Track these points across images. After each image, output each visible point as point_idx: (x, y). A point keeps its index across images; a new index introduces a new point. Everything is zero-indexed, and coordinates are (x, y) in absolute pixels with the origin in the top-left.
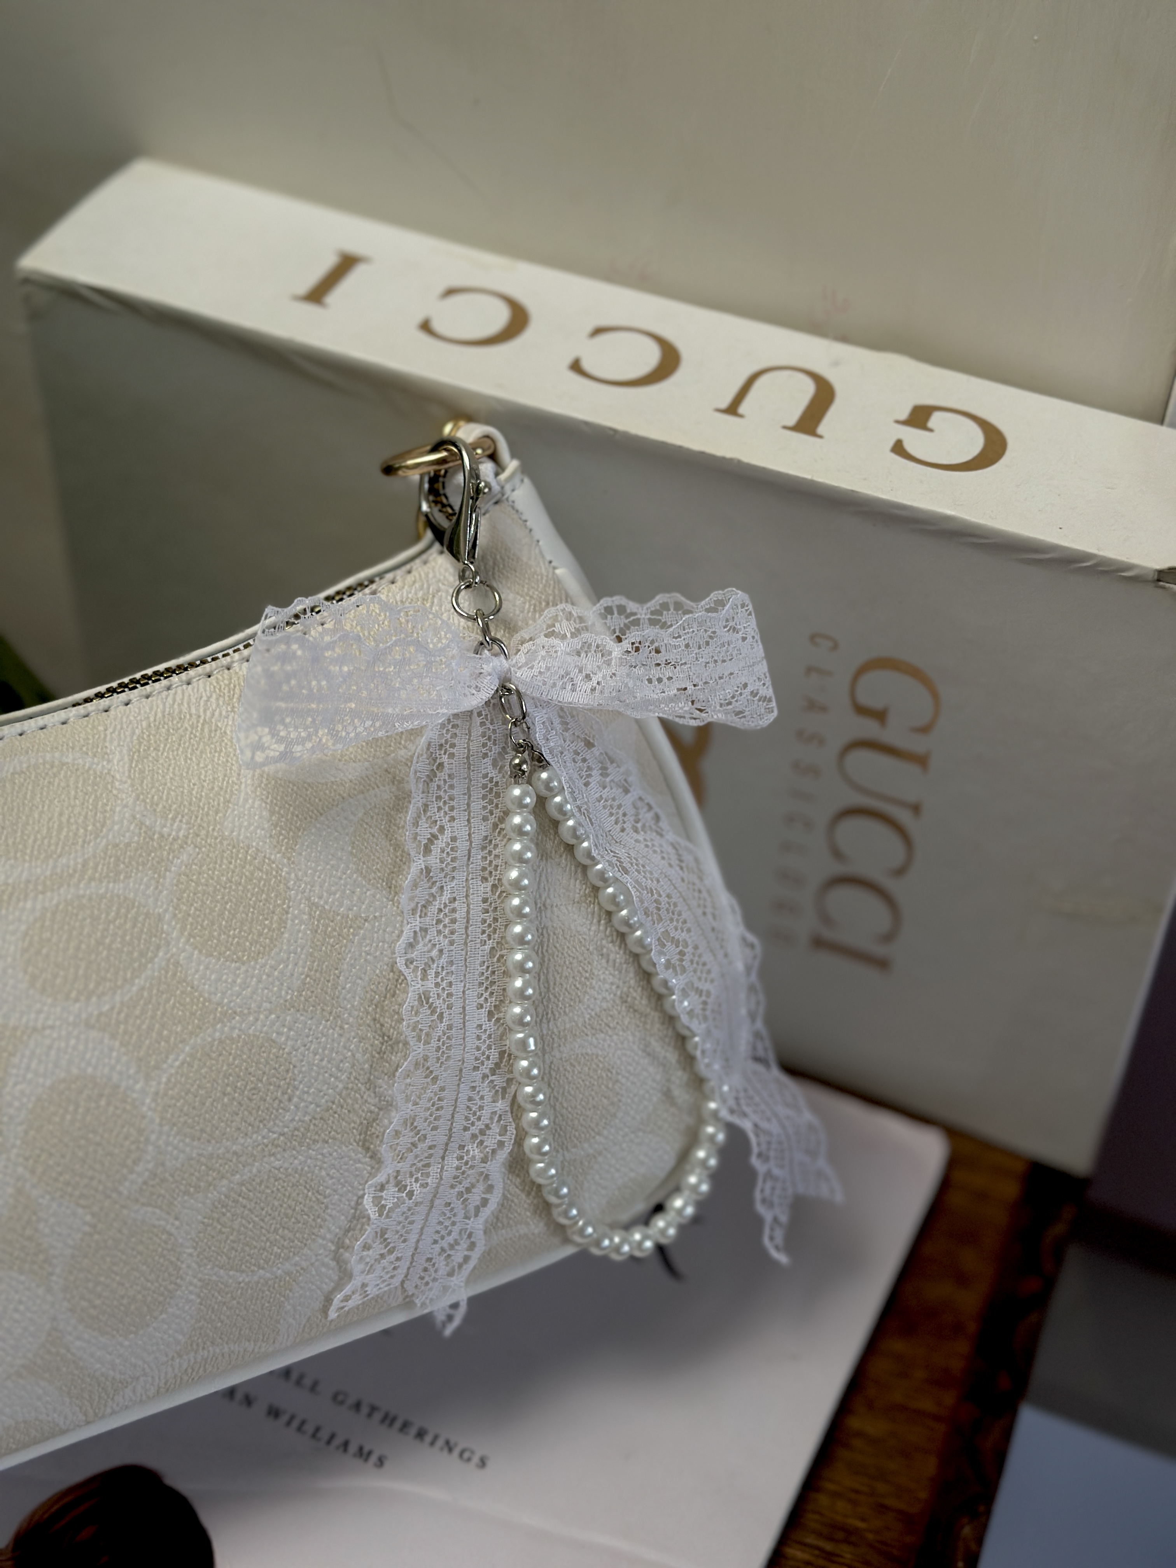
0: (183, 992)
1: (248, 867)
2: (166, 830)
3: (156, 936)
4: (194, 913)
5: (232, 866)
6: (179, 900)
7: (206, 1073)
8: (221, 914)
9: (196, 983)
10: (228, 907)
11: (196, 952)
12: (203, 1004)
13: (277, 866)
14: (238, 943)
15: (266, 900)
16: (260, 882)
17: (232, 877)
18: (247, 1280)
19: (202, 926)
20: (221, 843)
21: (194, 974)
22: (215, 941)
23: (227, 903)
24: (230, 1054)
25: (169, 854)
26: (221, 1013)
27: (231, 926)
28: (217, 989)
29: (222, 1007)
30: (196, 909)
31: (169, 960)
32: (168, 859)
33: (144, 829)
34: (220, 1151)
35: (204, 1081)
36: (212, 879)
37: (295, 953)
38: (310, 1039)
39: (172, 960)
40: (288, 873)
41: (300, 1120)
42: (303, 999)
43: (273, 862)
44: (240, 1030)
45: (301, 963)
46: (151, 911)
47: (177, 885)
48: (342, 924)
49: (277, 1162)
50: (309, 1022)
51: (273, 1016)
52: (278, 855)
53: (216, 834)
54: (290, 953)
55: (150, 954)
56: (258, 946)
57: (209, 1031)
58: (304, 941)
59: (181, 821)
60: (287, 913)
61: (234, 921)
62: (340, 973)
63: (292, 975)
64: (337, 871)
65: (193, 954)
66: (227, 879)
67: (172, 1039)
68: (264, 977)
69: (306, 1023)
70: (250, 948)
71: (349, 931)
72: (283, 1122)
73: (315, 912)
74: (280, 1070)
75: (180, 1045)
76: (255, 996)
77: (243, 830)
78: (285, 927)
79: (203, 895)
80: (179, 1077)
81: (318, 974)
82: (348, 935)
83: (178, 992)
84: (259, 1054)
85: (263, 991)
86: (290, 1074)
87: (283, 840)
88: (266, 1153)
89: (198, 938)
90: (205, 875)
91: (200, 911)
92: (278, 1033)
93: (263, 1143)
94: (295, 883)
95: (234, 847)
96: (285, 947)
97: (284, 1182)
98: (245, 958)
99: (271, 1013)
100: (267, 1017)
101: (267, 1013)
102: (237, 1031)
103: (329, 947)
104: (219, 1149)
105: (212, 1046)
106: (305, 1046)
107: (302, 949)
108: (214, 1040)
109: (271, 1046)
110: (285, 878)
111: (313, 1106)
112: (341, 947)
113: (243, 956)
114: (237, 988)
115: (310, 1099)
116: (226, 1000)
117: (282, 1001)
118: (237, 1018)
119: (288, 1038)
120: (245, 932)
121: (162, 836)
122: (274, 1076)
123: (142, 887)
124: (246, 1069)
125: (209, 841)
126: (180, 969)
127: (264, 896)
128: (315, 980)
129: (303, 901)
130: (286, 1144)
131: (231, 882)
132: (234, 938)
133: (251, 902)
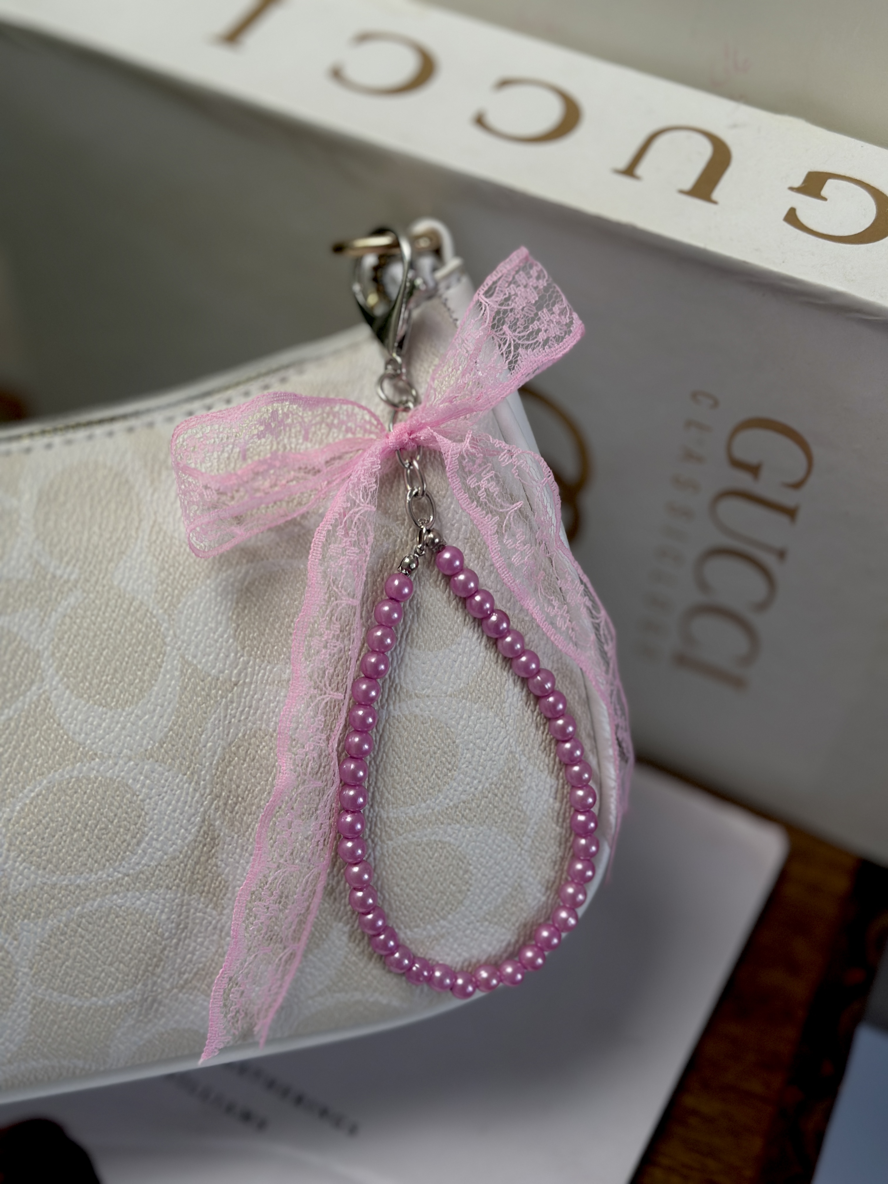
0: (48, 728)
1: (129, 618)
2: (59, 572)
3: (32, 671)
4: (72, 654)
5: (114, 615)
6: (60, 639)
7: (59, 807)
8: (97, 659)
9: (62, 721)
10: (105, 653)
11: (68, 692)
12: (66, 742)
13: (158, 622)
14: (108, 689)
15: (141, 651)
16: (138, 634)
17: (113, 625)
18: (80, 1004)
19: (77, 668)
20: (109, 592)
21: (63, 712)
22: (87, 684)
23: (104, 649)
24: (85, 793)
25: (57, 595)
26: (82, 753)
27: (104, 672)
28: (81, 729)
29: (84, 748)
30: (74, 651)
31: (40, 696)
32: (56, 599)
33: (38, 567)
34: (64, 883)
35: (57, 815)
36: (94, 624)
37: (162, 706)
38: (165, 789)
39: (43, 696)
40: (168, 629)
41: (146, 865)
42: (163, 750)
43: (154, 617)
44: (98, 771)
45: (166, 717)
46: (32, 647)
47: (60, 626)
48: (211, 684)
49: (119, 901)
50: (166, 774)
51: (132, 763)
52: (161, 611)
53: (105, 582)
54: (157, 705)
55: (23, 687)
56: (127, 695)
57: (69, 768)
58: (172, 696)
59: (75, 566)
60: (160, 667)
61: (108, 667)
62: (203, 731)
63: (156, 727)
64: (214, 633)
65: (64, 693)
66: (108, 626)
67: (31, 771)
68: (129, 724)
69: (163, 774)
70: (119, 696)
71: (217, 692)
72: (129, 864)
73: (187, 670)
74: (132, 815)
75: (38, 778)
76: (117, 742)
77: (131, 582)
78: (156, 680)
79: (83, 638)
80: (32, 808)
81: (181, 730)
82: (216, 697)
83: (45, 727)
84: (113, 797)
85: (125, 737)
86: (141, 820)
87: (167, 597)
88: (110, 890)
89: (71, 679)
90: (88, 620)
91: (78, 653)
92: (134, 780)
93: (107, 881)
94: (172, 640)
95: (119, 597)
96: (153, 700)
97: (125, 919)
98: (113, 704)
99: (130, 759)
100: (126, 763)
101: (126, 759)
102: (95, 772)
103: (196, 705)
104: (64, 880)
105: (69, 783)
106: (159, 795)
107: (169, 704)
108: (71, 777)
109: (126, 791)
110: (163, 634)
111: (160, 853)
112: (207, 707)
113: (112, 702)
114: (101, 732)
115: (158, 846)
116: (89, 742)
117: (142, 750)
118: (97, 760)
119: (143, 786)
120: (117, 679)
121: (54, 576)
122: (125, 819)
123: (27, 623)
124: (99, 809)
125: (97, 588)
126: (49, 705)
127: (140, 648)
128: (177, 735)
129: (178, 657)
130: (129, 885)
131: (111, 630)
132: (105, 684)
133: (127, 652)
